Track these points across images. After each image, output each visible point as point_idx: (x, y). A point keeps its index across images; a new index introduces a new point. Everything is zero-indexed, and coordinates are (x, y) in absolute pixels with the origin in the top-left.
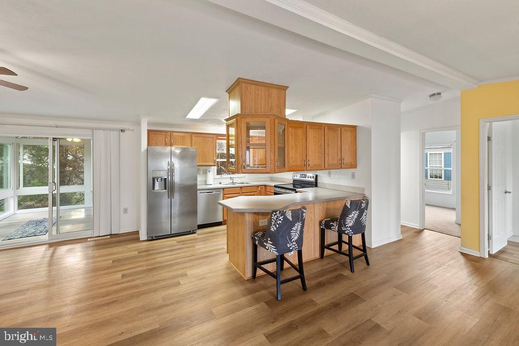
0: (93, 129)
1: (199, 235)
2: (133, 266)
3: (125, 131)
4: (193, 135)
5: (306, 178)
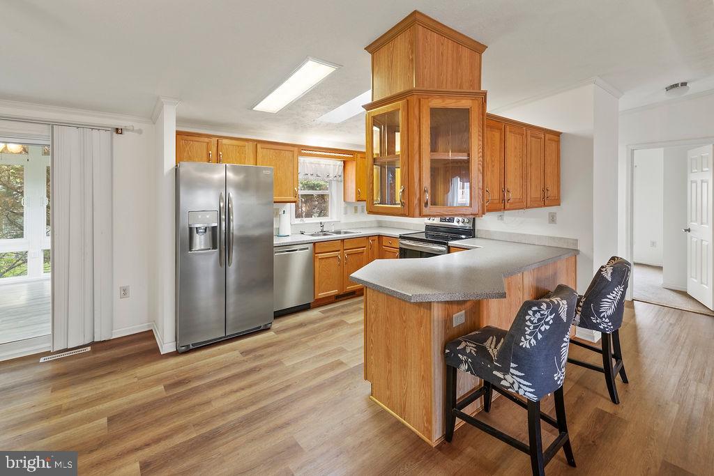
0: (52, 124)
1: (278, 332)
2: (162, 430)
3: (124, 132)
4: (259, 146)
5: (453, 222)
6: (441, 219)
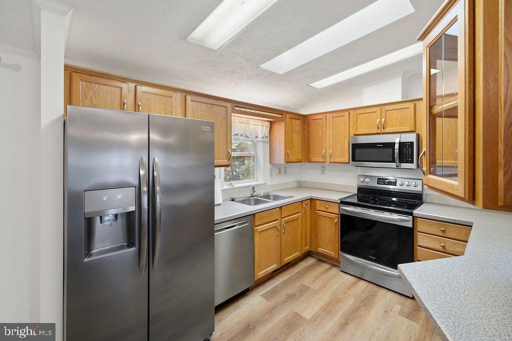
5: (396, 185)
6: (378, 181)
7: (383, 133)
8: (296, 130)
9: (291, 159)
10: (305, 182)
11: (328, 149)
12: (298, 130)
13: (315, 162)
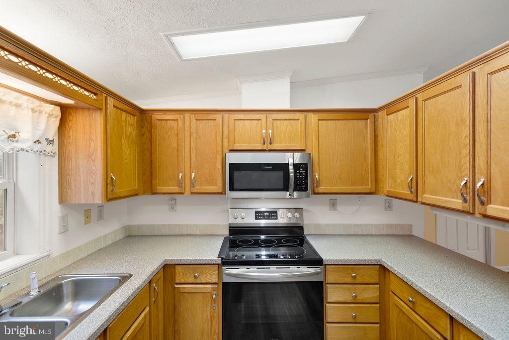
5: (276, 219)
6: (256, 216)
7: (270, 151)
8: (128, 134)
9: (119, 191)
10: (140, 227)
11: (187, 172)
12: (131, 134)
13: (164, 194)
